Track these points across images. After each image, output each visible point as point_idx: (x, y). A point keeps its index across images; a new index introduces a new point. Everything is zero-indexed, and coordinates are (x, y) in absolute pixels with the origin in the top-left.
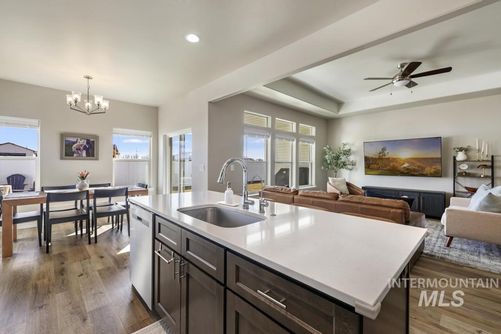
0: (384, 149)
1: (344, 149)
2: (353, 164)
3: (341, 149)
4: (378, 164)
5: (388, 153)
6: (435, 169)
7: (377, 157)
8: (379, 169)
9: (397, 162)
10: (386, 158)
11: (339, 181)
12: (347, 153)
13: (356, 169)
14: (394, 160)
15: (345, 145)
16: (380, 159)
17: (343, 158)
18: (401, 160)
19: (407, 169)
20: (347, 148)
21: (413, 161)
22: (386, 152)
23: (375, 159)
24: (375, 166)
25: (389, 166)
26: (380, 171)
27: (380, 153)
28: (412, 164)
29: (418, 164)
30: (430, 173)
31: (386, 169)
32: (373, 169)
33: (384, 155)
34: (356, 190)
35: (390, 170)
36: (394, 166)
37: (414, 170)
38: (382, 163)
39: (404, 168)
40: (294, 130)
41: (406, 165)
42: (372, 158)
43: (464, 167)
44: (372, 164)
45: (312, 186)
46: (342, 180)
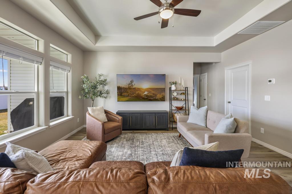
0: (132, 82)
1: (100, 79)
2: (108, 92)
3: (98, 79)
4: (128, 92)
5: (135, 84)
6: (163, 95)
7: (127, 87)
8: (128, 96)
9: (140, 91)
10: (133, 88)
11: (98, 110)
12: (104, 83)
13: (110, 97)
14: (139, 89)
15: (100, 76)
16: (129, 88)
17: (100, 88)
18: (143, 90)
19: (147, 96)
20: (102, 78)
21: (150, 90)
22: (133, 84)
23: (126, 88)
24: (126, 94)
25: (135, 94)
26: (129, 97)
27: (129, 84)
28: (149, 92)
29: (153, 92)
30: (160, 99)
31: (133, 96)
32: (124, 96)
33: (132, 86)
34: (113, 117)
35: (136, 97)
36: (138, 93)
37: (151, 96)
38: (131, 92)
39: (145, 95)
40: (41, 49)
41: (146, 93)
42: (124, 88)
43: (175, 94)
44: (124, 92)
45: (68, 116)
46: (101, 108)
